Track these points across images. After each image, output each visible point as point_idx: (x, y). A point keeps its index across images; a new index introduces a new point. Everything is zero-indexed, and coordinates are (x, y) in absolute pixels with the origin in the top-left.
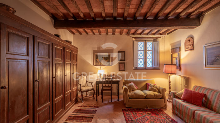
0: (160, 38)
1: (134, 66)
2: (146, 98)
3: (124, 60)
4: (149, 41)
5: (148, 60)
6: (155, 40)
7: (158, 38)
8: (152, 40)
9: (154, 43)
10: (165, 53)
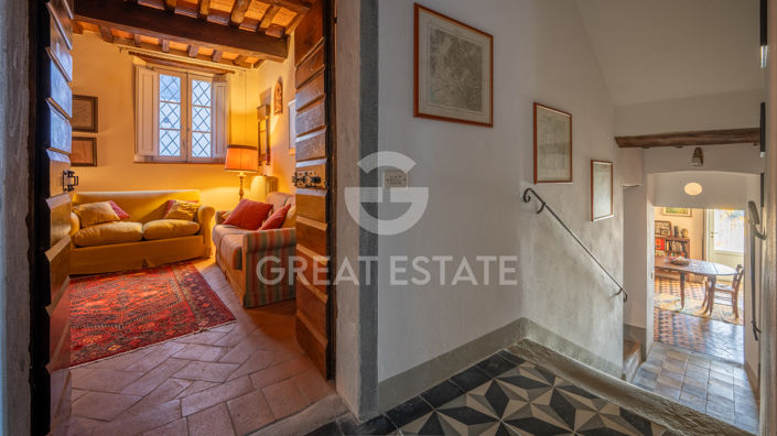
0: (233, 72)
1: (136, 151)
2: (143, 239)
3: (94, 129)
4: (203, 78)
5: (196, 136)
6: (220, 76)
7: (227, 71)
8: (212, 75)
9: (216, 84)
10: (245, 117)
